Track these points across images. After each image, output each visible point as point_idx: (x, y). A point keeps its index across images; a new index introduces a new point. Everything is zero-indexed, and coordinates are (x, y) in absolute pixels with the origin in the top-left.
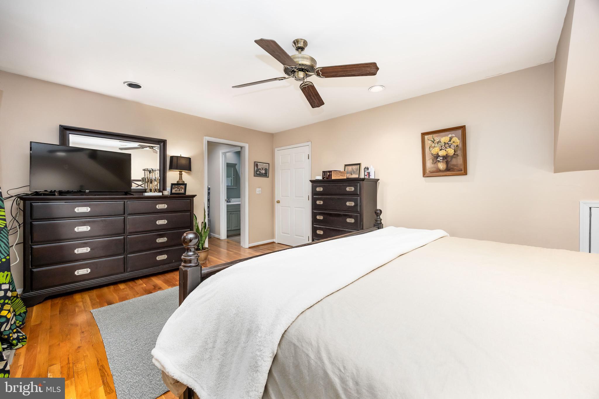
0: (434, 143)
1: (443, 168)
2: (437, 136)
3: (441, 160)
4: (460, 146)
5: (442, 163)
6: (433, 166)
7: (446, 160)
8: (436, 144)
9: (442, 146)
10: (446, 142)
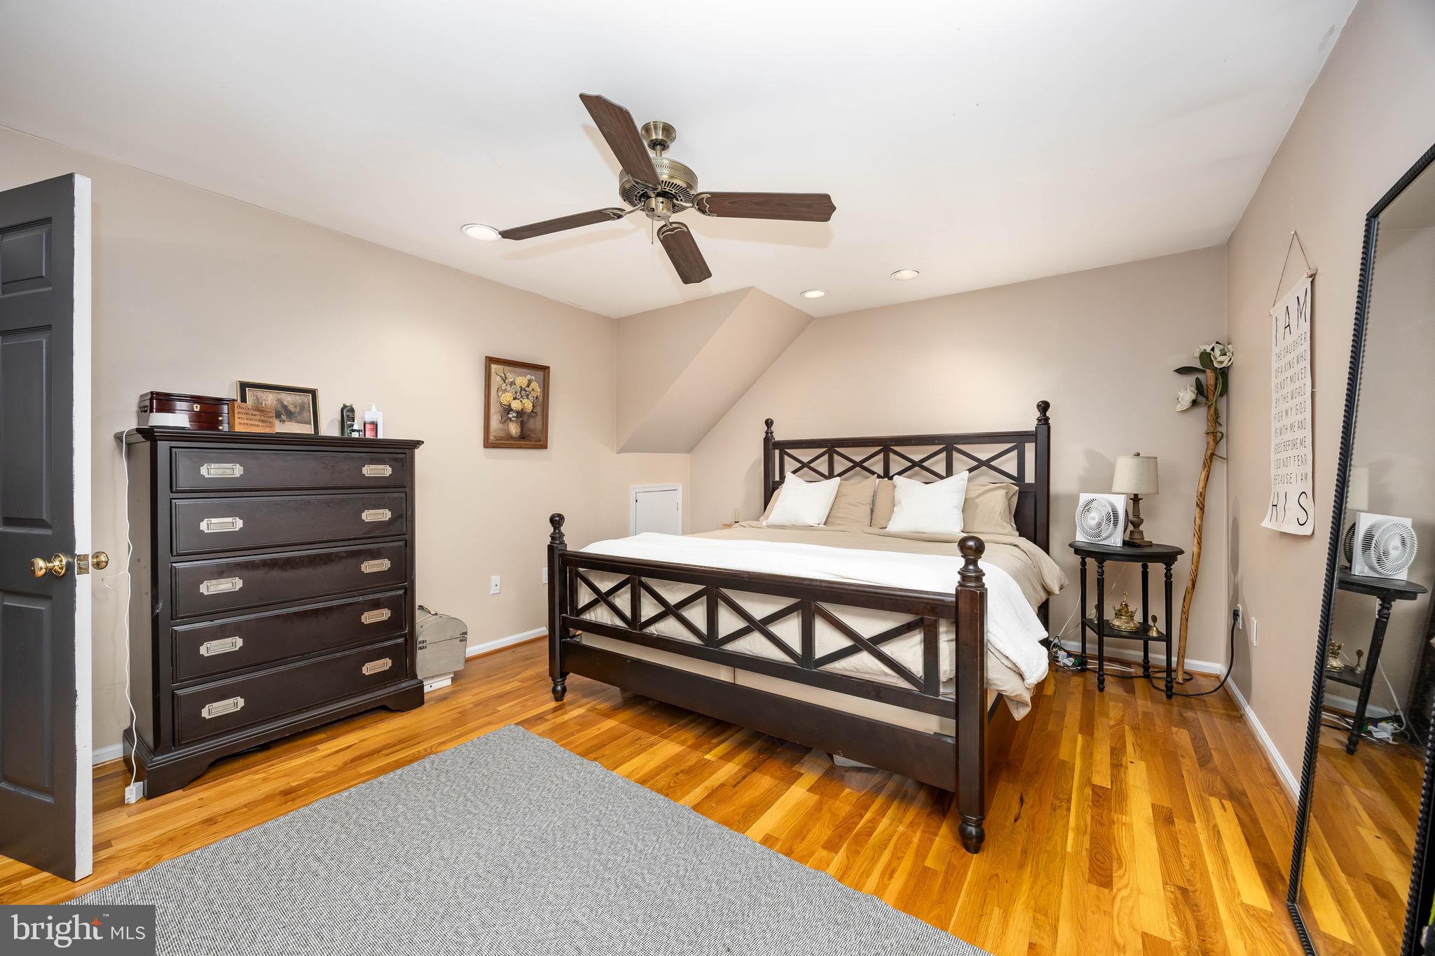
0: (505, 382)
1: (516, 433)
2: (510, 372)
3: (513, 417)
4: (541, 398)
5: (514, 424)
6: (500, 426)
7: (521, 419)
8: (509, 386)
9: (516, 393)
10: (524, 386)
